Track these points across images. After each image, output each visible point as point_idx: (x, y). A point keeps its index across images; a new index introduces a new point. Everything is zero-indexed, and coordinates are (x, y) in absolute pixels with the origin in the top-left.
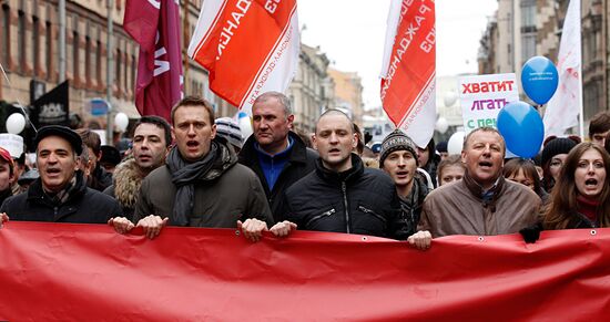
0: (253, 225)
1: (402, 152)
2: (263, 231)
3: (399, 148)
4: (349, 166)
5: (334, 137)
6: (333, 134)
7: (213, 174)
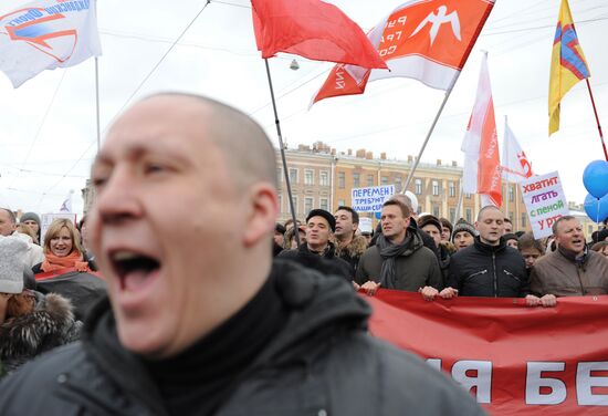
0: (429, 291)
1: (462, 233)
2: (435, 296)
3: (460, 230)
4: (498, 243)
5: (494, 225)
6: (494, 222)
7: (408, 252)
